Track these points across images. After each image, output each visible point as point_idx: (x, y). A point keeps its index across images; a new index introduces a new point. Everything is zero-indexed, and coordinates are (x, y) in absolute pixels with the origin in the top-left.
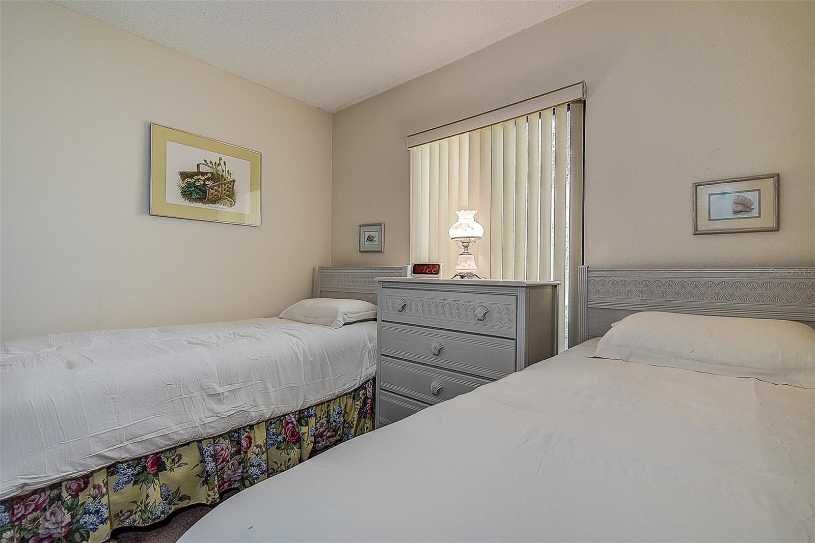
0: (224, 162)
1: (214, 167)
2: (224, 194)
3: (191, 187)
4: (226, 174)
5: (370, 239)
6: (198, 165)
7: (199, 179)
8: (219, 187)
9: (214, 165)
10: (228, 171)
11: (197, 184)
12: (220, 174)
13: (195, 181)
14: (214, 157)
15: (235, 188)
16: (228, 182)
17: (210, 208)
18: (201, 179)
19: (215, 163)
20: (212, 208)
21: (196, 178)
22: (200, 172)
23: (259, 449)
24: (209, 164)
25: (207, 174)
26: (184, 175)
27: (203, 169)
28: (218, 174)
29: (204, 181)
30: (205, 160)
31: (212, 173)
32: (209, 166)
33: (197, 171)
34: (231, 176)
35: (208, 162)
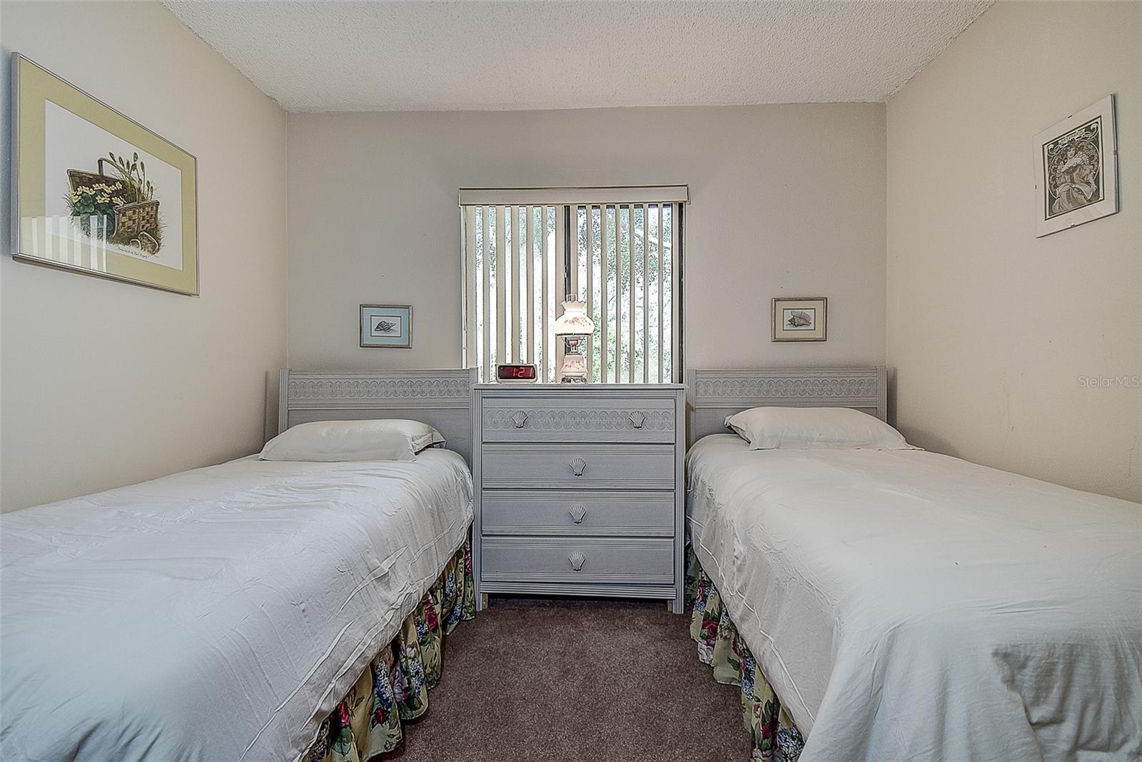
0: (142, 163)
1: (127, 170)
2: (143, 226)
3: (88, 205)
4: (144, 188)
5: (382, 327)
6: (100, 162)
7: (102, 190)
8: (134, 213)
9: (125, 166)
10: (148, 182)
11: (100, 200)
12: (136, 185)
13: (96, 195)
14: (125, 151)
15: (159, 217)
16: (149, 205)
17: (120, 252)
18: (105, 192)
19: (128, 163)
20: (124, 253)
21: (96, 186)
22: (103, 177)
23: (415, 649)
24: (118, 164)
25: (114, 182)
26: (78, 179)
27: (109, 171)
28: (133, 186)
29: (111, 196)
30: (111, 154)
31: (123, 182)
32: (117, 167)
33: (97, 173)
34: (152, 192)
35: (117, 160)
